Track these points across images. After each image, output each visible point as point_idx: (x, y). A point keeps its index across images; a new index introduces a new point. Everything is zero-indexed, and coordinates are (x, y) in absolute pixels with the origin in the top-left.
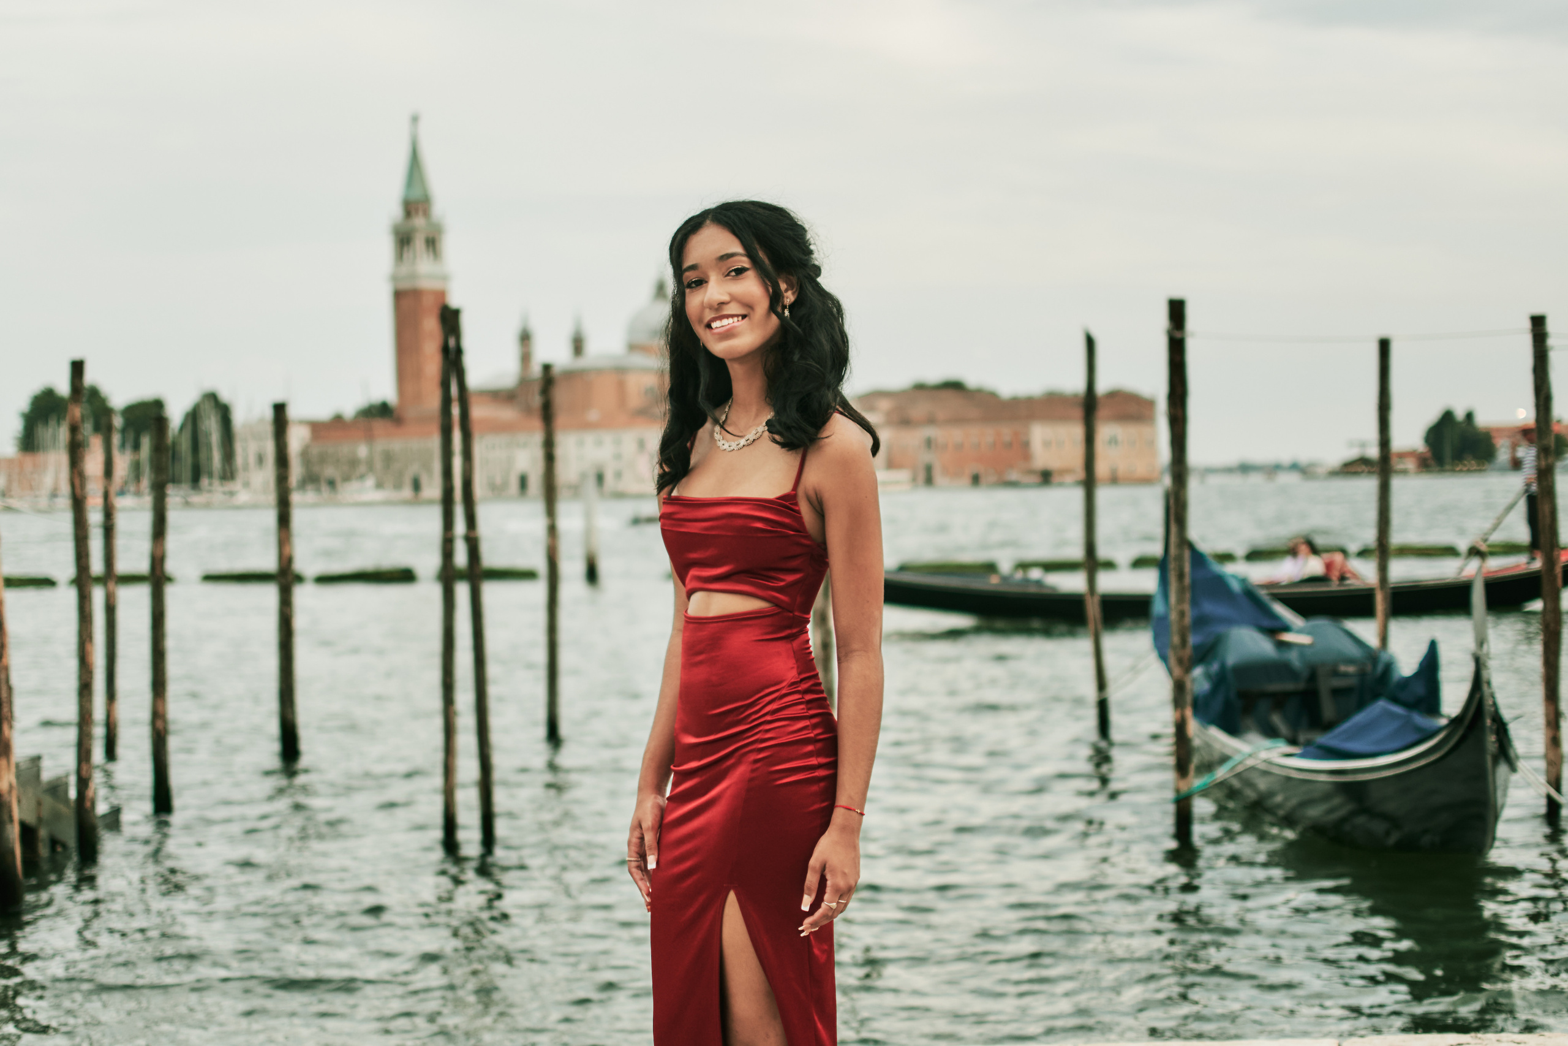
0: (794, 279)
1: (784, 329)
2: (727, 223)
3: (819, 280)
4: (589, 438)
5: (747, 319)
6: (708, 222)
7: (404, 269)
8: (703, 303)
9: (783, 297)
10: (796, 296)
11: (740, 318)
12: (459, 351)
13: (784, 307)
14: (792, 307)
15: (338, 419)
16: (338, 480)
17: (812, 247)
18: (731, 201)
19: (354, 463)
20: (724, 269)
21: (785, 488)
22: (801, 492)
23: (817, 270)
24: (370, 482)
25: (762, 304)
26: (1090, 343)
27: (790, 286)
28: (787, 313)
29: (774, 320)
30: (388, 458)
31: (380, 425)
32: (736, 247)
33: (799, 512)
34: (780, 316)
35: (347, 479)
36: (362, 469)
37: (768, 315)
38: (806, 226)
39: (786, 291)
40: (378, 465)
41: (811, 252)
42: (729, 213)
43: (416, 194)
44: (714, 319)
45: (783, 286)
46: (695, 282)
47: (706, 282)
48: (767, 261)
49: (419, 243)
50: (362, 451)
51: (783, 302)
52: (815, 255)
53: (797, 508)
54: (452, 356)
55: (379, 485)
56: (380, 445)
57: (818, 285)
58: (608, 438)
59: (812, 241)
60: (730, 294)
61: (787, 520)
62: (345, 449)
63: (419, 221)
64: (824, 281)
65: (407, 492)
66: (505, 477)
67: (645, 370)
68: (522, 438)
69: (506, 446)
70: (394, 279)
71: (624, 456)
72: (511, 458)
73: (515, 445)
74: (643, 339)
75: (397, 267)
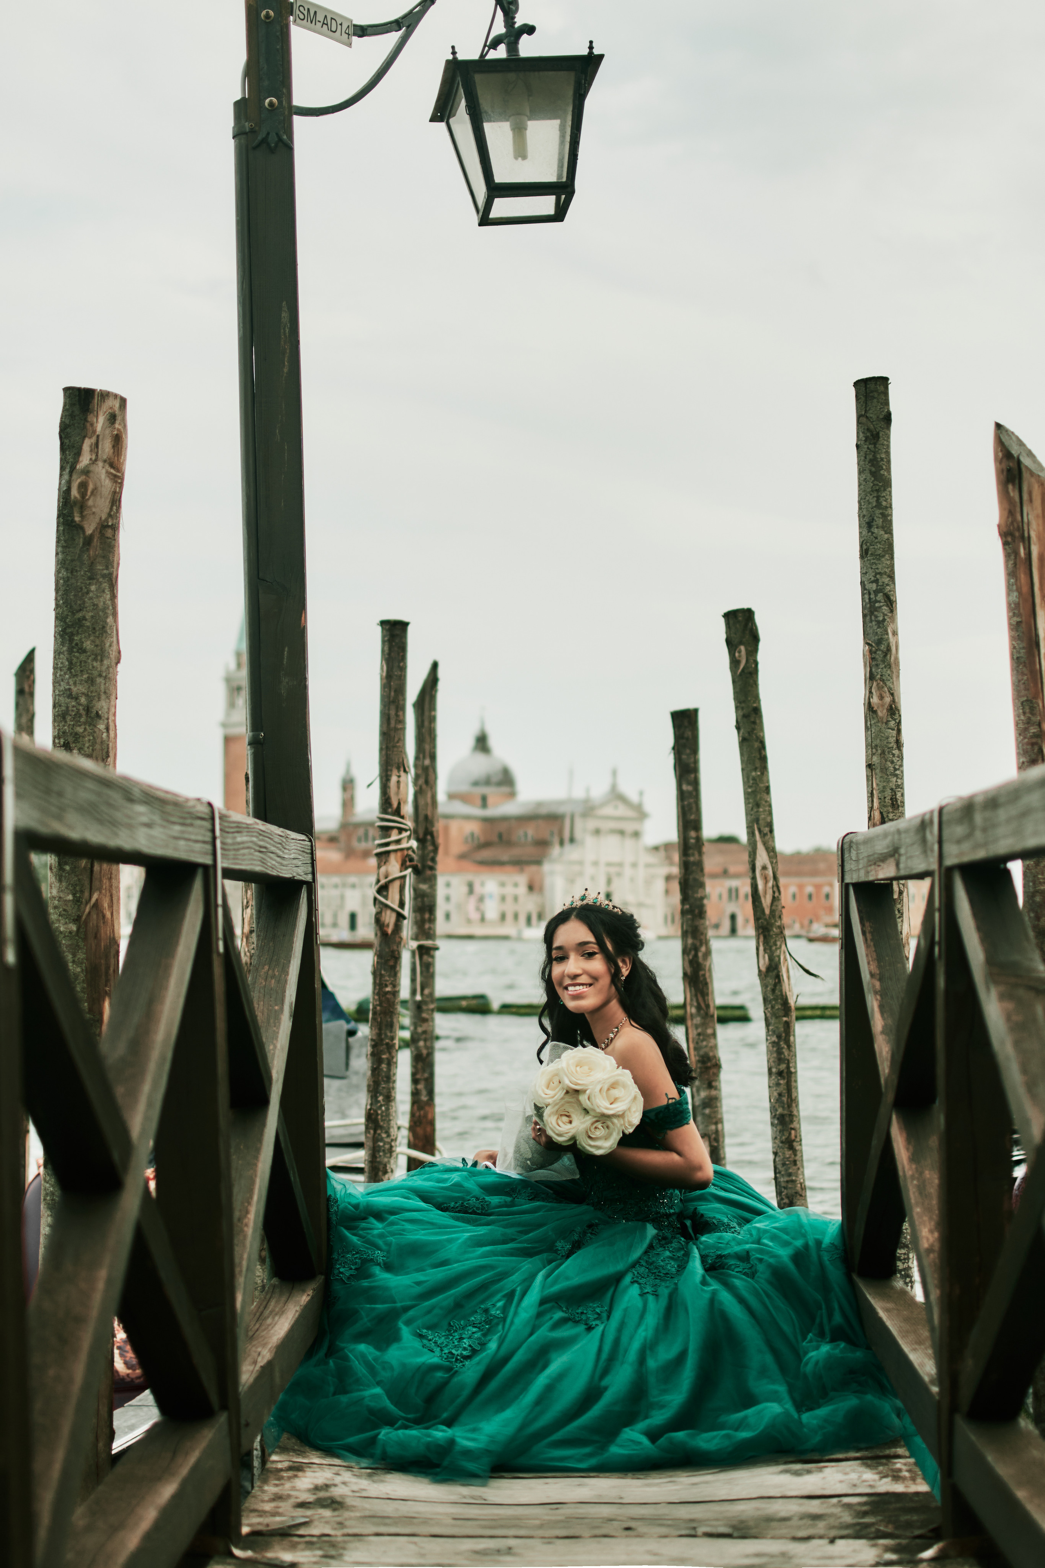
7: (235, 718)
28: (622, 983)
66: (335, 916)
67: (467, 818)
68: (353, 879)
69: (336, 886)
70: (224, 725)
71: (454, 900)
72: (342, 897)
73: (344, 885)
74: (464, 788)
75: (228, 714)
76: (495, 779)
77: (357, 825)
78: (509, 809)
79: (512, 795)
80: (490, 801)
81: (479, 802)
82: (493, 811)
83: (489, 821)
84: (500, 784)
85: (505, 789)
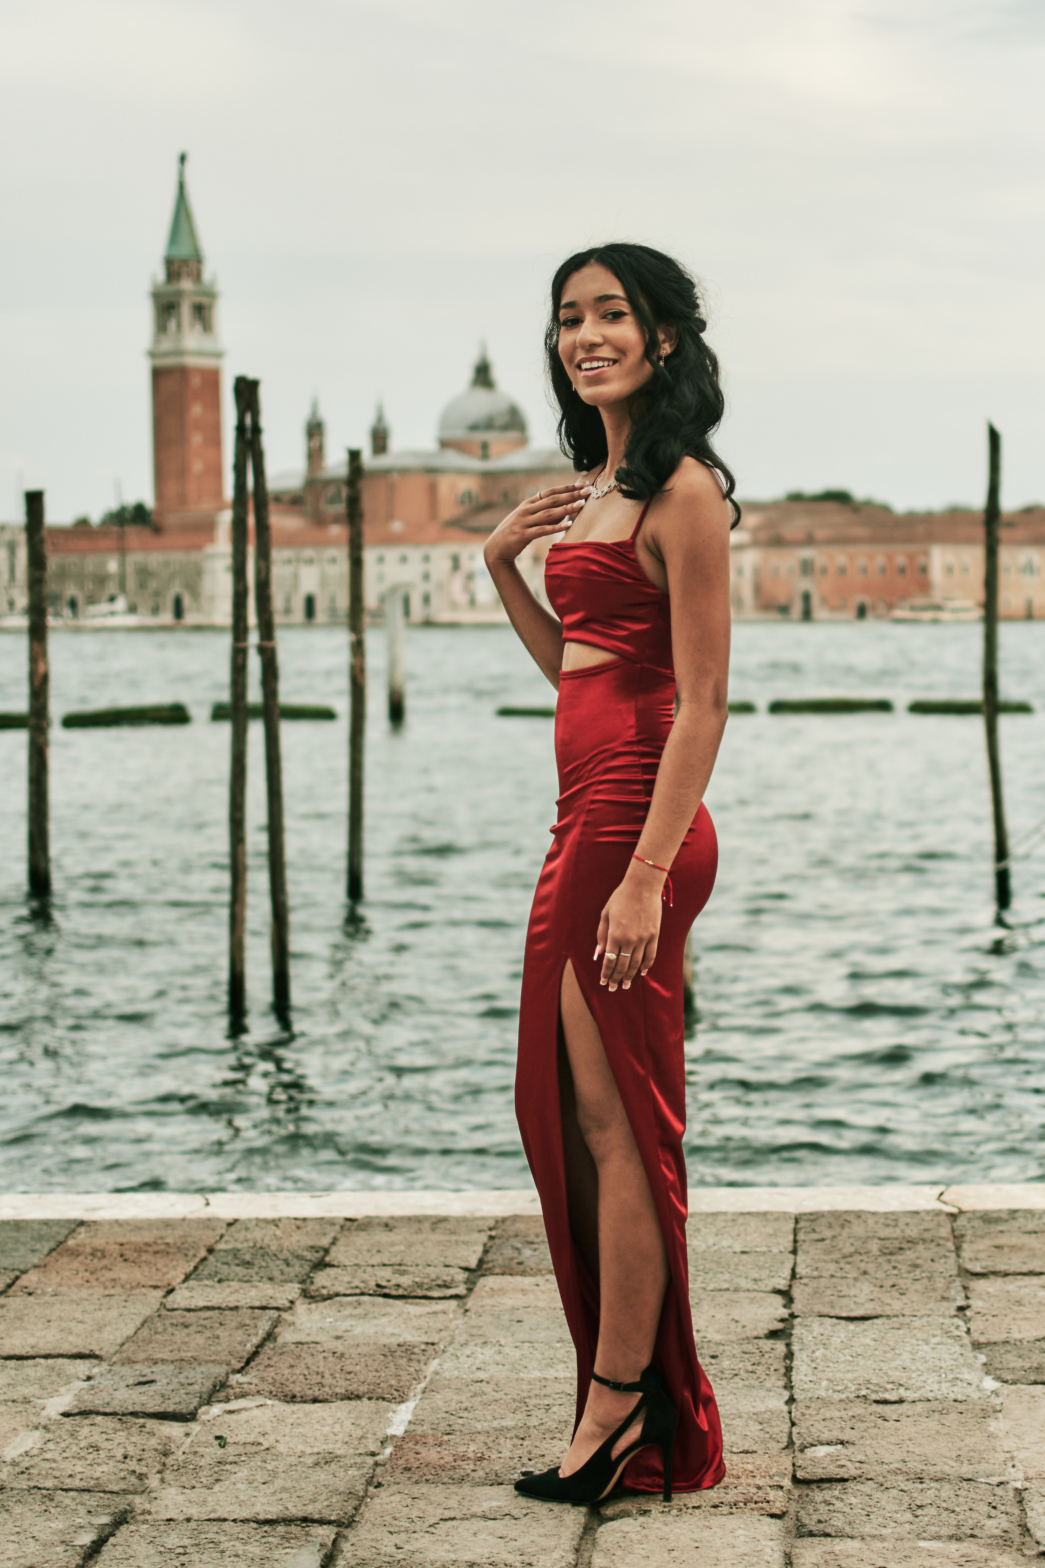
0: (673, 330)
1: (655, 377)
2: (611, 264)
3: (702, 335)
4: (392, 554)
5: (617, 364)
6: (592, 261)
7: (167, 345)
8: (575, 342)
9: (660, 347)
10: (673, 348)
11: (611, 363)
12: (257, 430)
13: (660, 358)
14: (668, 358)
15: (83, 524)
16: (81, 600)
17: (699, 301)
18: (619, 242)
19: (101, 579)
20: (602, 310)
21: (625, 535)
22: (639, 541)
23: (702, 325)
24: (121, 604)
25: (636, 351)
26: (994, 438)
27: (669, 338)
28: (662, 363)
29: (648, 367)
30: (144, 574)
31: (133, 534)
32: (617, 290)
33: (636, 561)
34: (654, 364)
35: (92, 600)
36: (112, 588)
37: (641, 362)
38: (695, 280)
39: (664, 342)
40: (131, 583)
41: (697, 306)
42: (614, 255)
43: (184, 251)
44: (584, 360)
45: (661, 337)
46: (571, 321)
47: (583, 322)
48: (646, 307)
49: (186, 311)
50: (113, 566)
51: (659, 352)
52: (702, 310)
53: (633, 557)
54: (249, 435)
55: (132, 609)
56: (134, 558)
57: (700, 340)
58: (415, 554)
59: (699, 294)
60: (604, 337)
61: (622, 568)
62: (90, 563)
63: (186, 285)
64: (708, 337)
65: (167, 617)
66: (288, 600)
67: (462, 472)
68: (308, 553)
69: (289, 561)
70: (153, 355)
71: (434, 577)
72: (296, 577)
73: (298, 560)
74: (459, 433)
75: (157, 340)
76: (499, 421)
77: (328, 483)
78: (517, 460)
79: (523, 441)
80: (494, 449)
81: (479, 452)
82: (497, 463)
83: (488, 476)
84: (505, 428)
85: (513, 435)
